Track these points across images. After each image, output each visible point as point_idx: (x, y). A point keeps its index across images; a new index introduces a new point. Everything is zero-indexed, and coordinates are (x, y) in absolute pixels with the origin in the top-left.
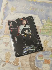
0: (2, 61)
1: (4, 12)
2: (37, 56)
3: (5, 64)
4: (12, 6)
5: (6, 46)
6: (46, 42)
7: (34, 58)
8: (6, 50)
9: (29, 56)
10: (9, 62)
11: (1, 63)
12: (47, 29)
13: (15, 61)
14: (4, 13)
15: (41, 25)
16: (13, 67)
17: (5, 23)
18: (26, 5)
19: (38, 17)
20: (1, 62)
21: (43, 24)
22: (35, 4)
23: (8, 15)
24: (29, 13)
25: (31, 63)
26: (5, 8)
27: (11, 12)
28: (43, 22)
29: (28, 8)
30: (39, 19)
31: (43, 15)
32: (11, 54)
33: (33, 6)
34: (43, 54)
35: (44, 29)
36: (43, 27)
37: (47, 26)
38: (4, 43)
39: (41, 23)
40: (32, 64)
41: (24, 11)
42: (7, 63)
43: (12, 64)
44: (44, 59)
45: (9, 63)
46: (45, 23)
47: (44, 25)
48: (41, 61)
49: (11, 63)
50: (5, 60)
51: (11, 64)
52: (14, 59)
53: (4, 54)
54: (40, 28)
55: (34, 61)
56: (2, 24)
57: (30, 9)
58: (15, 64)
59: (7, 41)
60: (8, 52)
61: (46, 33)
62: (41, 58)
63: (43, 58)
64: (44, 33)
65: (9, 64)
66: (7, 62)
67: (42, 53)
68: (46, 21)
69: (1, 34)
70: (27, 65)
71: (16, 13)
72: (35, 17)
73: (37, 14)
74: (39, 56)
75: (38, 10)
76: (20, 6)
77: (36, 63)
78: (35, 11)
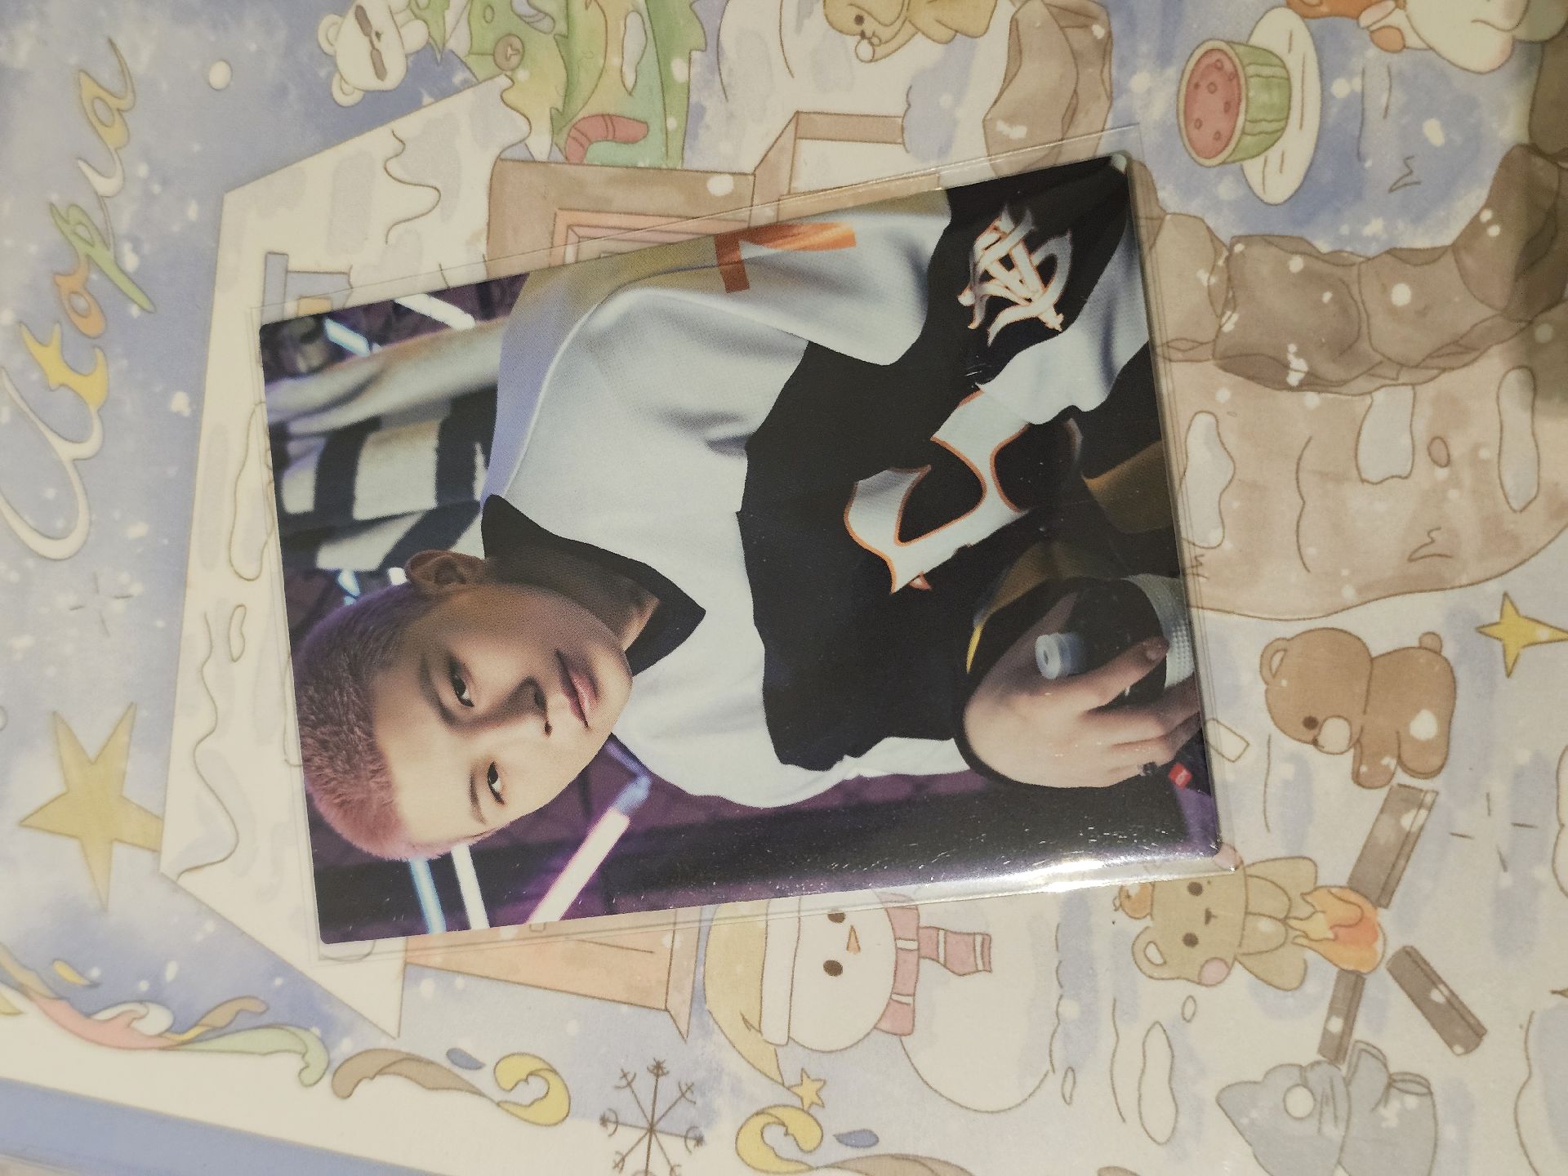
0: (1336, 1049)
1: (157, 1020)
2: (1226, 190)
3: (1416, 974)
4: (23, 823)
7: (1261, 263)
8: (1068, 971)
9: (1226, 390)
10: (1378, 880)
11: (1393, 1082)
13: (1335, 732)
15: (460, 104)
16: (1499, 788)
17: (427, 987)
19: (280, 178)
20: (1369, 1079)
24: (180, 402)
25: (1386, 335)
26: (61, 994)
27: (156, 851)
28: (380, 71)
29: (66, 451)
30: (321, 166)
31: (219, 75)
33: (7, 317)
34: (1163, 58)
35: (564, 41)
39: (415, 105)
40: (1421, 312)
41: (138, 530)
42: (1394, 928)
43: (1412, 799)
44: (1282, 32)
45: (1383, 895)
46: (415, 11)
47: (458, 43)
48: (1341, 88)
49: (1387, 836)
50: (1322, 983)
51: (1408, 843)
52: (1284, 771)
54: (541, 145)
55: (1336, 275)
56: (454, 1055)
57: (92, 387)
58: (1424, 726)
59: (853, 942)
62: (1258, 97)
63: (1267, 55)
64: (661, 44)
65: (1415, 877)
66: (1358, 929)
67: (1140, 82)
69: (686, 1092)
71: (185, 731)
72: (274, 258)
73: (193, 211)
74: (1222, 139)
75: (104, 186)
76: (24, 642)
77: (1375, 227)
78: (131, 262)
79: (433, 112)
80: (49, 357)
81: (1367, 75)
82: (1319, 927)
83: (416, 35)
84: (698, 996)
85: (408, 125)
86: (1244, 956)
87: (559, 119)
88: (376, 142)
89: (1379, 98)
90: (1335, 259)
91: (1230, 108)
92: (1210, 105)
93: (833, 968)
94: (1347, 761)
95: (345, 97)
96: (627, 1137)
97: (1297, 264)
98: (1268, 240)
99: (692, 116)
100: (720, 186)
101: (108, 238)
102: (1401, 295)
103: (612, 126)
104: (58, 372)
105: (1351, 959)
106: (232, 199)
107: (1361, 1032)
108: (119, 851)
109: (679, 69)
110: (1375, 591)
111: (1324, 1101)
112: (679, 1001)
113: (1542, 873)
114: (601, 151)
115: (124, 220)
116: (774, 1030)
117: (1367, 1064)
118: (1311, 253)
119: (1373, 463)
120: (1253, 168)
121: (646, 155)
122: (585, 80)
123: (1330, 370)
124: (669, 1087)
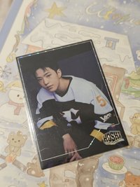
1: (28, 15)
2: (105, 160)
3: (4, 166)
4: (55, 3)
5: (17, 113)
8: (12, 124)
10: (16, 163)
14: (26, 19)
15: (134, 66)
16: (24, 180)
17: (26, 47)
18: (95, 3)
19: (128, 43)
22: (125, 2)
23: (38, 24)
24: (102, 27)
25: (83, 177)
26: (33, 5)
27: (48, 17)
28: (139, 57)
29: (99, 13)
30: (128, 48)
32: (26, 139)
33: (117, 8)
34: (123, 155)
38: (11, 103)
39: (135, 60)
41: (88, 20)
42: (10, 164)
43: (25, 169)
44: (124, 170)
48: (116, 176)
49: (21, 165)
50: (5, 154)
51: (19, 168)
52: (31, 154)
53: (7, 135)
54: (127, 75)
55: (92, 171)
56: (17, 50)
57: (106, 17)
58: (33, 172)
59: (21, 99)
60: (19, 132)
62: (116, 166)
63: (122, 168)
64: (137, 92)
65: (15, 167)
66: (11, 160)
67: (121, 152)
69: (7, 76)
70: (67, 180)
71: (62, 23)
72: (118, 41)
73: (126, 32)
74: (112, 160)
75: (131, 21)
76: (76, 5)
77: (97, 178)
78: (121, 23)
79: (133, 62)
80: (111, 12)
81: (117, 180)
82: (12, 155)
85: (132, 59)
86: (10, 146)
87: (129, 78)
88: (131, 55)
89: (113, 181)
90: (94, 172)
91: (116, 162)
92: (116, 159)
93: (18, 96)
94: (31, 162)
95: (137, 52)
96: (3, 68)
97: (94, 167)
98: (98, 164)
99: (127, 94)
100: (117, 96)
101: (124, 21)
102: (88, 179)
103: (127, 84)
104: (108, 13)
106: (126, 37)
108: (49, 14)
109: (133, 94)
113: (13, 183)
114: (124, 83)
115: (126, 23)
116: (12, 88)
118: (95, 169)
119: (67, 172)
120: (107, 163)
121: (123, 88)
122: (134, 82)
123: (80, 169)
124: (8, 74)
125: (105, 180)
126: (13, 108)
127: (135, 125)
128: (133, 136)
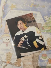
1: (4, 10)
2: (41, 56)
3: (6, 65)
4: (12, 4)
5: (7, 46)
6: (49, 40)
8: (6, 50)
10: (10, 63)
11: (2, 64)
12: (50, 26)
13: (17, 61)
14: (3, 11)
15: (44, 22)
18: (26, 2)
19: (40, 14)
21: (45, 21)
23: (8, 13)
24: (31, 10)
25: (34, 63)
26: (5, 5)
27: (11, 9)
29: (28, 5)
30: (41, 16)
31: (45, 11)
32: (12, 54)
33: (34, 2)
35: (47, 27)
36: (46, 24)
37: (50, 23)
38: (4, 42)
40: (35, 65)
41: (25, 8)
42: (8, 64)
43: (14, 65)
46: (48, 20)
47: (47, 22)
48: (45, 61)
50: (6, 61)
51: (12, 65)
52: (15, 59)
53: (5, 54)
54: (42, 26)
55: (37, 61)
56: (2, 23)
57: (31, 6)
58: (17, 65)
59: (7, 40)
61: (50, 30)
64: (47, 31)
66: (8, 63)
67: (45, 52)
68: (48, 18)
70: (29, 66)
71: (16, 11)
72: (37, 14)
75: (40, 6)
76: (20, 3)
77: (39, 63)
78: (37, 8)
79: (44, 21)
80: (33, 4)
81: (46, 62)
83: (47, 20)
84: (5, 34)
87: (43, 26)
88: (42, 18)
89: (45, 63)
90: (38, 61)
91: (44, 56)
95: (44, 17)
98: (39, 58)
99: (44, 32)
102: (36, 64)
103: (43, 29)
104: (32, 5)
105: (7, 62)
106: (39, 12)
107: (4, 63)
108: (11, 8)
109: (46, 32)
110: (23, 63)
111: (1, 61)
112: (5, 33)
114: (42, 28)
115: (39, 7)
116: (3, 37)
117: (2, 63)
119: (29, 63)
121: (42, 30)
122: (45, 28)
123: (33, 61)
124: (1, 32)
125: (42, 63)
126: (5, 44)
127: (48, 42)
128: (48, 46)
